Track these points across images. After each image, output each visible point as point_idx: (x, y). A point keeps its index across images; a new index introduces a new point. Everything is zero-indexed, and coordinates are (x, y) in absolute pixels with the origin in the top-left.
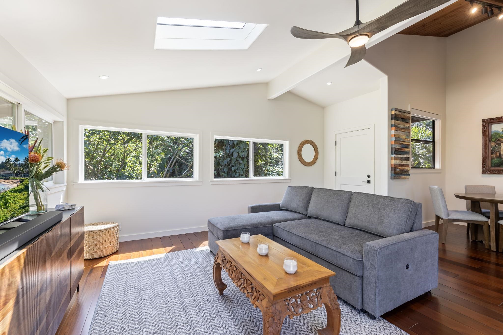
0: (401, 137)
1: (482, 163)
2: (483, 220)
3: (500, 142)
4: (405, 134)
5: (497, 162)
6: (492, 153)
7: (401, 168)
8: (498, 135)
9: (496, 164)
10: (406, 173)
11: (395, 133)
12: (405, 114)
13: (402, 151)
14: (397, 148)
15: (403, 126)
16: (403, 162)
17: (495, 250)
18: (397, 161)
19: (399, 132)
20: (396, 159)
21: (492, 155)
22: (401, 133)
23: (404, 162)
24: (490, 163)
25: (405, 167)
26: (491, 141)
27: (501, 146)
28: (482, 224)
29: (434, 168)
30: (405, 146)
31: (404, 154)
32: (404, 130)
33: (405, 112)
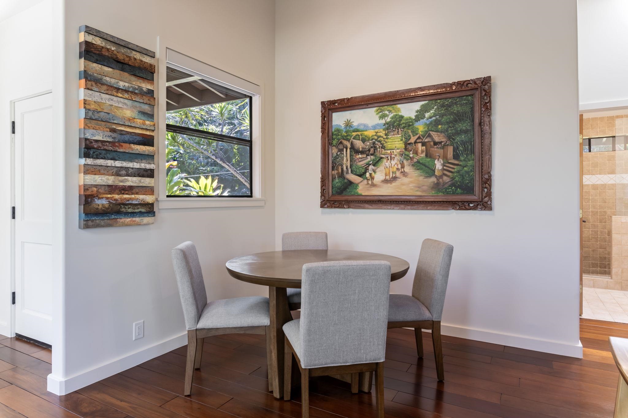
0: (119, 113)
1: (322, 187)
2: (262, 325)
3: (342, 147)
4: (134, 107)
5: (339, 184)
6: (333, 169)
7: (117, 196)
8: (340, 134)
9: (338, 189)
10: (137, 211)
11: (85, 95)
12: (134, 52)
13: (121, 150)
14: (97, 141)
15: (127, 84)
16: (127, 180)
17: (278, 397)
18: (97, 177)
19: (107, 96)
20: (88, 170)
21: (333, 172)
22: (118, 102)
23: (132, 182)
24: (330, 186)
25: (137, 193)
26: (332, 144)
27: (343, 154)
28: (263, 333)
29: (251, 196)
30: (131, 139)
31: (131, 161)
32: (126, 96)
33: (130, 46)
